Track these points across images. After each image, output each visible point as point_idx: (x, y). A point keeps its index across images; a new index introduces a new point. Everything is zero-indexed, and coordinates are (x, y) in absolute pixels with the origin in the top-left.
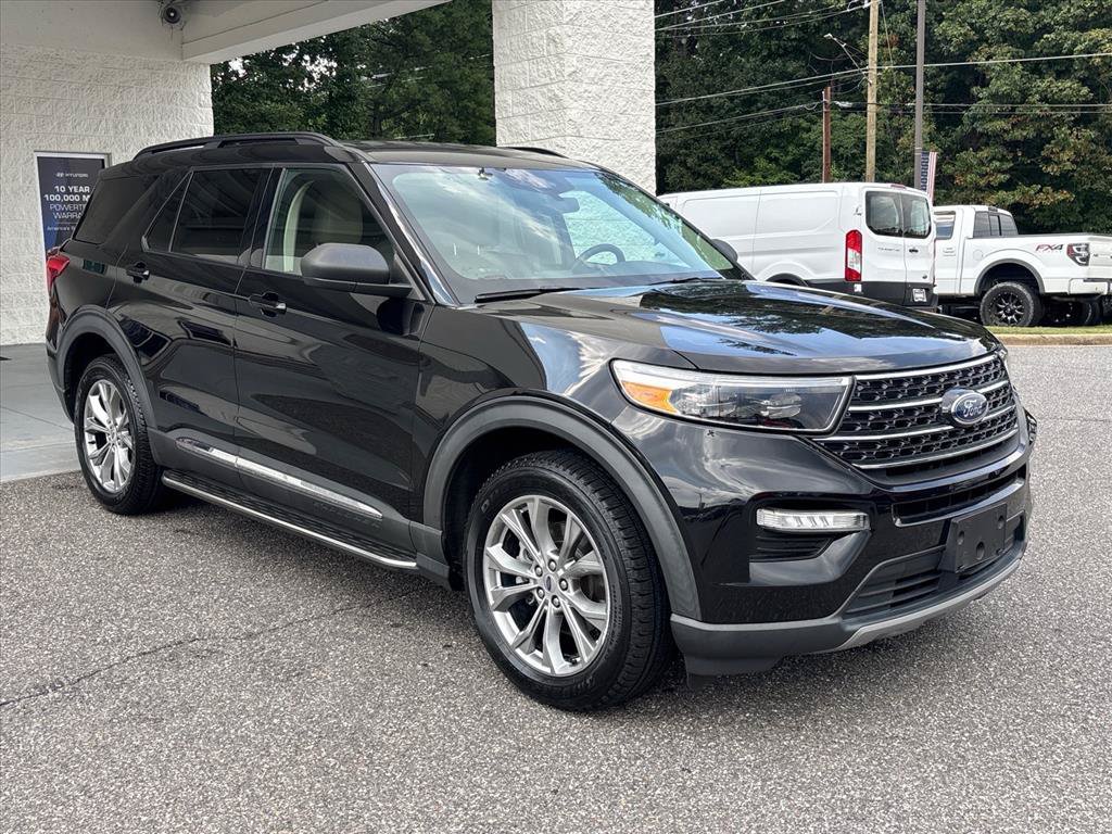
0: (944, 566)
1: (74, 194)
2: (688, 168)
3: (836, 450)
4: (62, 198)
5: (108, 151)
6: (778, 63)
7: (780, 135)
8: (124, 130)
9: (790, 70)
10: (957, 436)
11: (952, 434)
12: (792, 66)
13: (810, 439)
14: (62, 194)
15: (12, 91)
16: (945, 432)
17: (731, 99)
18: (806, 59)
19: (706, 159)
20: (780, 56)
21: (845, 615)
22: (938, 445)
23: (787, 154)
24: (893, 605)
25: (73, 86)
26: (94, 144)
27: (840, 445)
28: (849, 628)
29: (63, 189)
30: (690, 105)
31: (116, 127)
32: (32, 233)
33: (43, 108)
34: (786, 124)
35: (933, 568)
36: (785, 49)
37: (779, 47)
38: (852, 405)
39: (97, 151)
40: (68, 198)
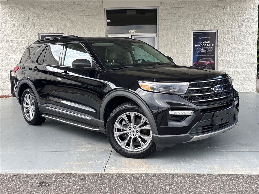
0: (214, 124)
1: (204, 44)
3: (186, 98)
4: (200, 46)
5: (217, 29)
8: (223, 21)
10: (215, 95)
11: (214, 94)
13: (181, 95)
14: (200, 44)
15: (187, 12)
16: (212, 94)
21: (190, 134)
22: (210, 97)
24: (202, 132)
25: (207, 8)
26: (212, 27)
27: (187, 97)
28: (191, 136)
29: (201, 43)
31: (221, 21)
32: (189, 58)
33: (196, 16)
35: (211, 124)
38: (190, 88)
39: (213, 29)
40: (202, 45)
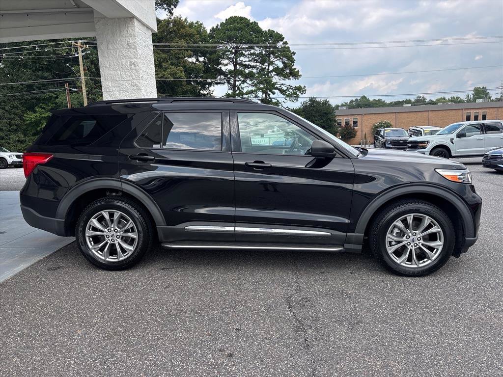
2: (6, 110)
6: (40, 73)
7: (45, 99)
9: (45, 75)
12: (46, 74)
17: (22, 85)
18: (51, 72)
19: (13, 107)
20: (41, 70)
23: (49, 106)
30: (4, 86)
34: (46, 95)
36: (42, 67)
37: (40, 67)
